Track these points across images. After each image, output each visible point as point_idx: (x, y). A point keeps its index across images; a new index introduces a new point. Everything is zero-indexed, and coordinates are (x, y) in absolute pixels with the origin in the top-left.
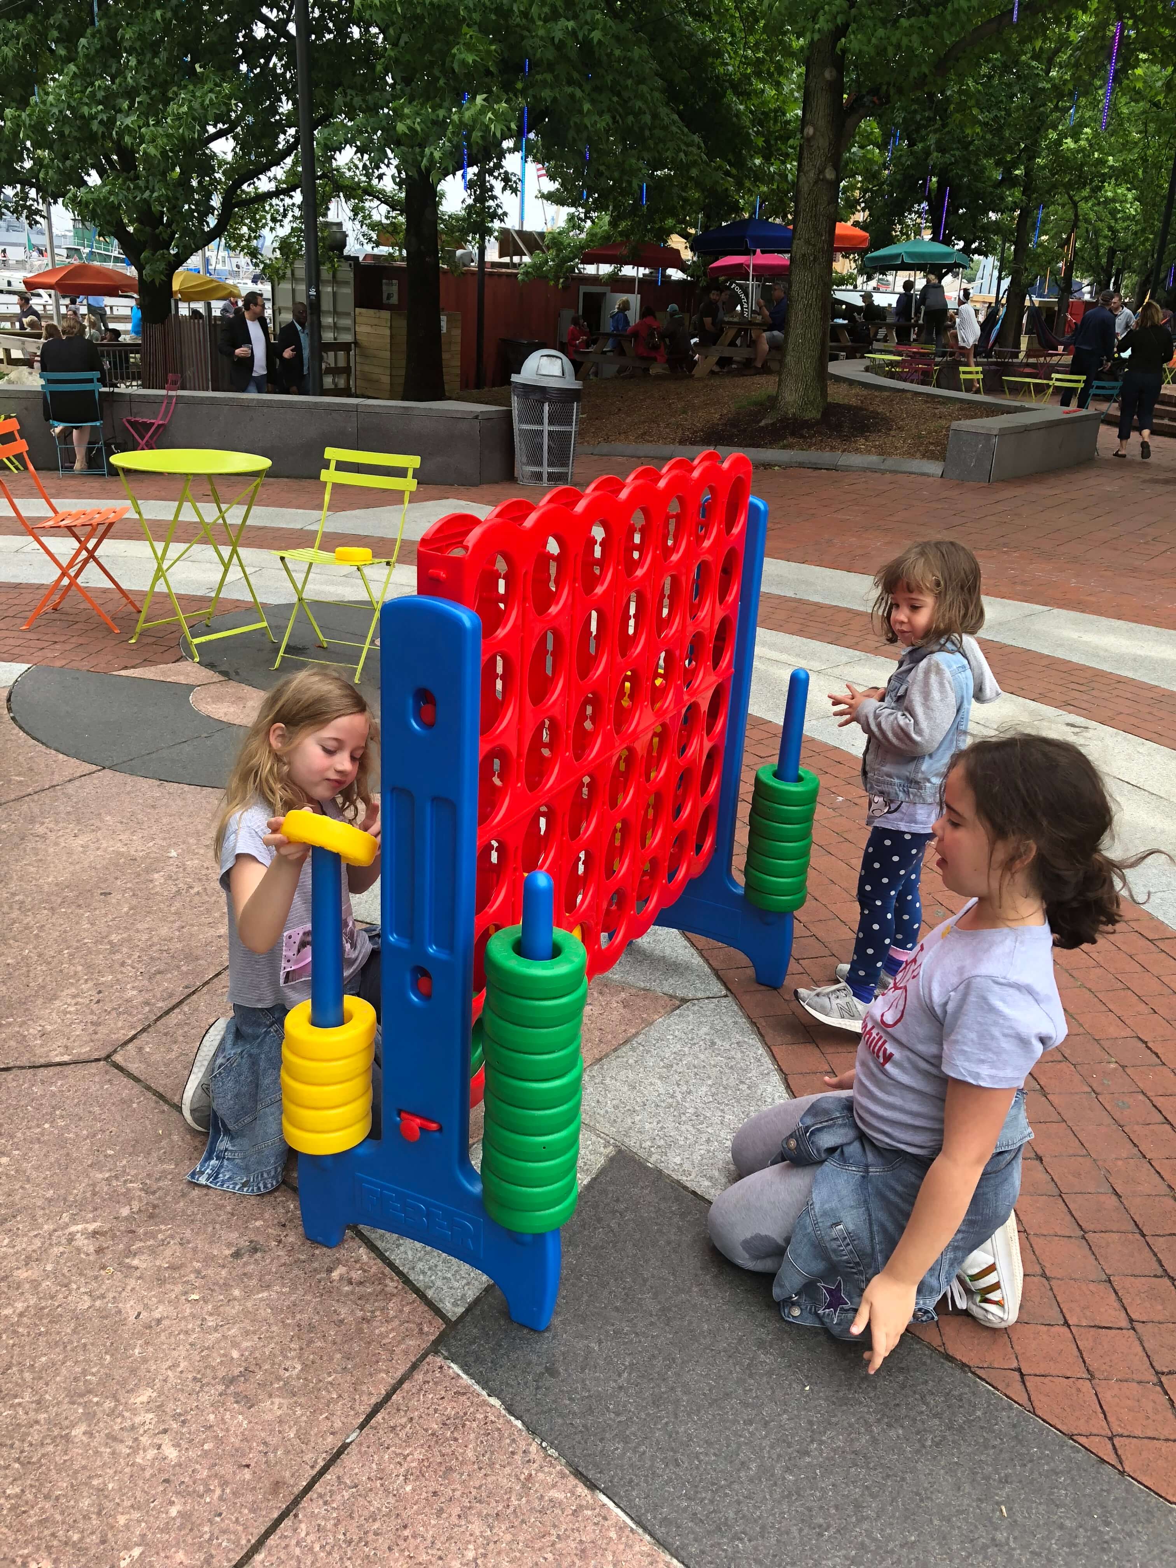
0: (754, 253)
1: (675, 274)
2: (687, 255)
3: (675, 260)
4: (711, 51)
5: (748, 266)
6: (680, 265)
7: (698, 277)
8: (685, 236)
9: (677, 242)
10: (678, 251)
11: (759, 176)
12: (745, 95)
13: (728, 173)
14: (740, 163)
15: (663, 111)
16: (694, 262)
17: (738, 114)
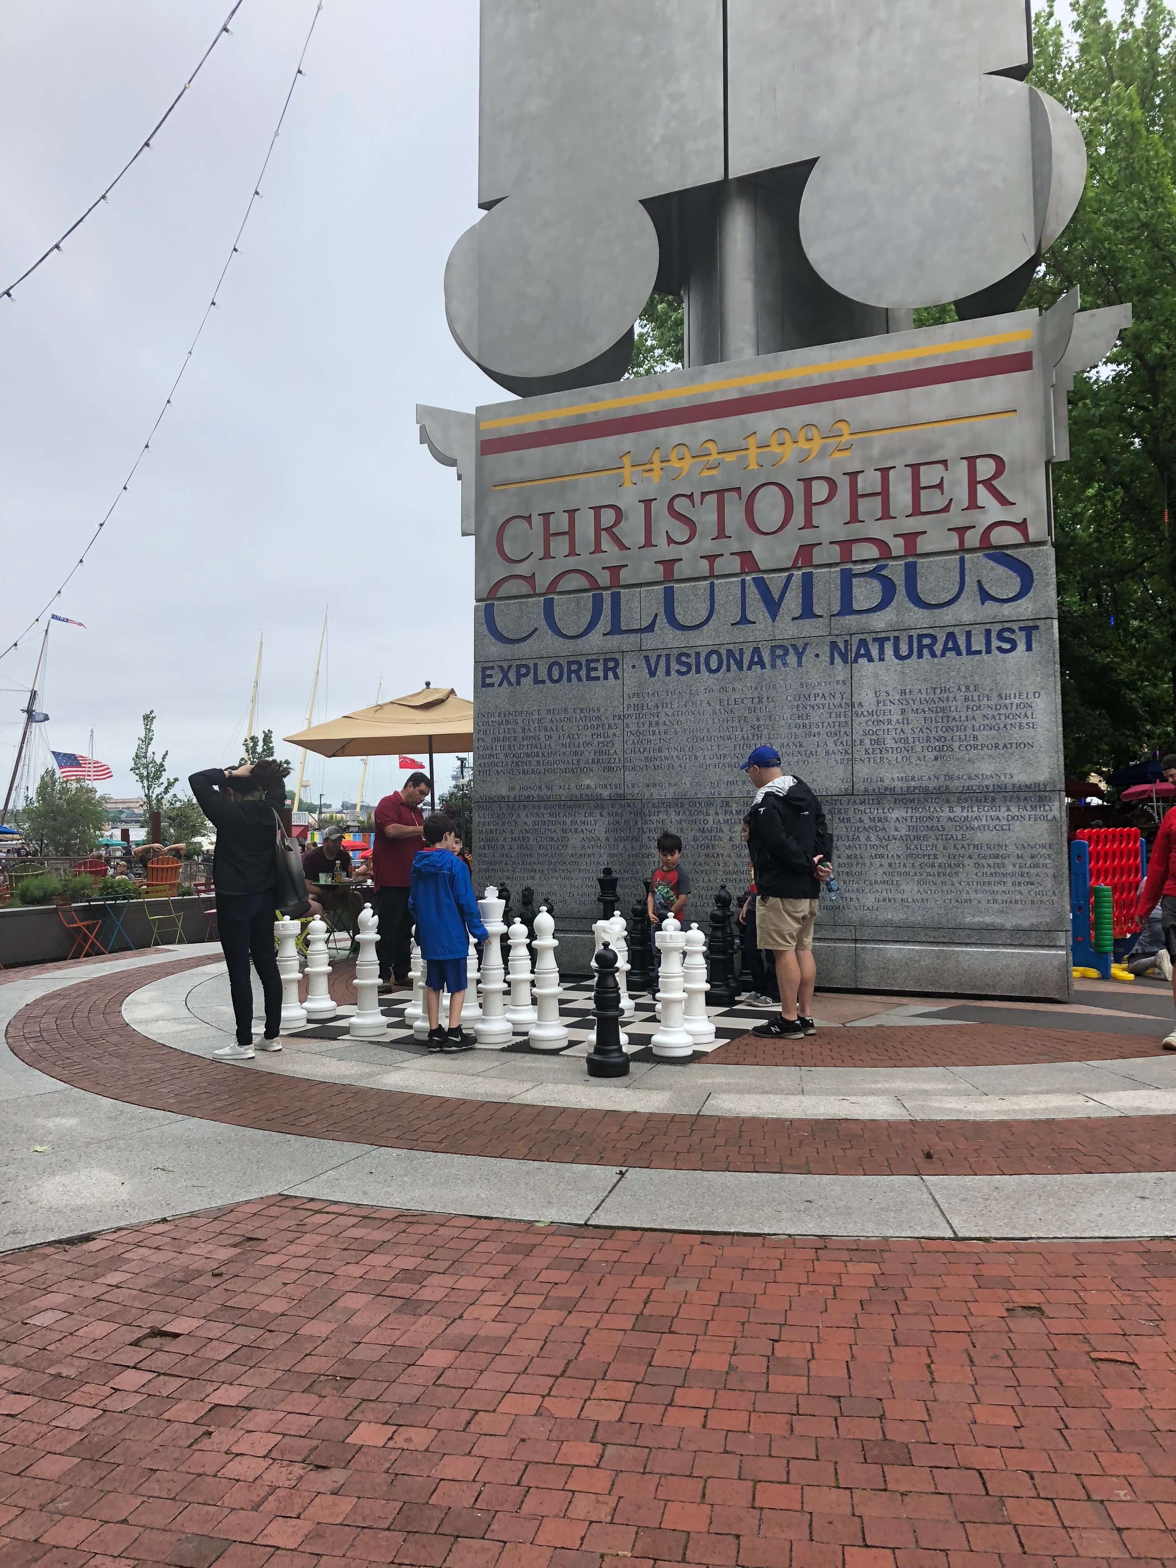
0: (1155, 782)
1: (1095, 801)
2: (1103, 786)
3: (1095, 791)
4: (1109, 668)
5: (1152, 791)
6: (1099, 794)
7: (1114, 802)
8: (1100, 773)
9: (1094, 778)
10: (1097, 785)
11: (1150, 736)
12: (1136, 690)
13: (1128, 736)
14: (1136, 729)
15: (1081, 709)
16: (1108, 791)
17: (1131, 701)
